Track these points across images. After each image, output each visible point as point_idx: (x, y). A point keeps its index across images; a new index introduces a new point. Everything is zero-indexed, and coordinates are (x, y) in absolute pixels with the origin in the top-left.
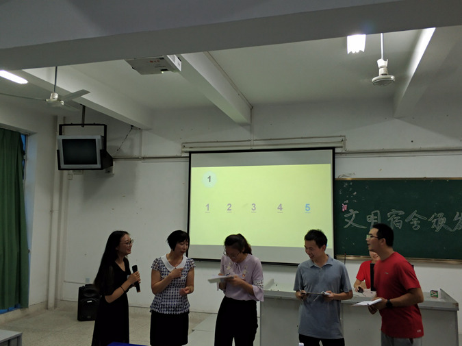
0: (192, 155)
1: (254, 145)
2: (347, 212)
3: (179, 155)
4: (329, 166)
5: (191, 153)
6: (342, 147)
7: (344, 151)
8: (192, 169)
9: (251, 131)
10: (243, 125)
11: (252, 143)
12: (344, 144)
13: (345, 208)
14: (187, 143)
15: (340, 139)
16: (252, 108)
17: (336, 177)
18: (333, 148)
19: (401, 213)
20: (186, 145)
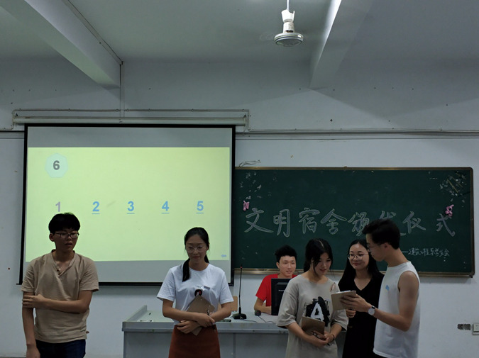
0: (29, 128)
1: (124, 118)
2: (249, 211)
3: (8, 127)
4: (228, 150)
5: (27, 125)
6: (244, 125)
7: (247, 131)
8: (30, 149)
9: (121, 97)
10: (108, 87)
11: (122, 114)
12: (247, 121)
13: (246, 205)
14: (20, 110)
15: (242, 114)
16: (122, 64)
17: (236, 165)
18: (233, 127)
19: (316, 212)
20: (20, 114)
